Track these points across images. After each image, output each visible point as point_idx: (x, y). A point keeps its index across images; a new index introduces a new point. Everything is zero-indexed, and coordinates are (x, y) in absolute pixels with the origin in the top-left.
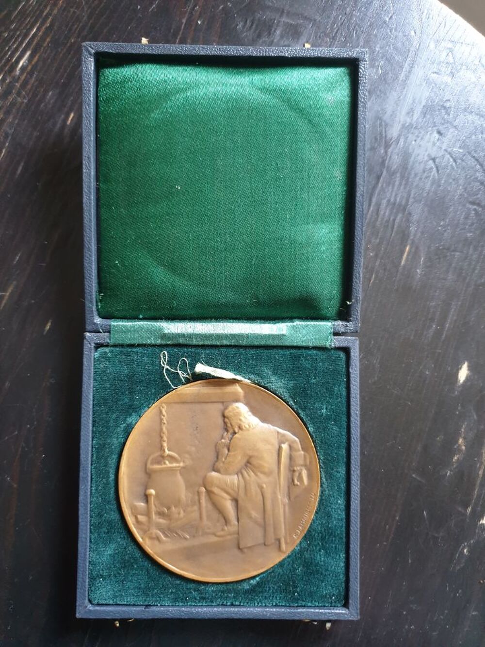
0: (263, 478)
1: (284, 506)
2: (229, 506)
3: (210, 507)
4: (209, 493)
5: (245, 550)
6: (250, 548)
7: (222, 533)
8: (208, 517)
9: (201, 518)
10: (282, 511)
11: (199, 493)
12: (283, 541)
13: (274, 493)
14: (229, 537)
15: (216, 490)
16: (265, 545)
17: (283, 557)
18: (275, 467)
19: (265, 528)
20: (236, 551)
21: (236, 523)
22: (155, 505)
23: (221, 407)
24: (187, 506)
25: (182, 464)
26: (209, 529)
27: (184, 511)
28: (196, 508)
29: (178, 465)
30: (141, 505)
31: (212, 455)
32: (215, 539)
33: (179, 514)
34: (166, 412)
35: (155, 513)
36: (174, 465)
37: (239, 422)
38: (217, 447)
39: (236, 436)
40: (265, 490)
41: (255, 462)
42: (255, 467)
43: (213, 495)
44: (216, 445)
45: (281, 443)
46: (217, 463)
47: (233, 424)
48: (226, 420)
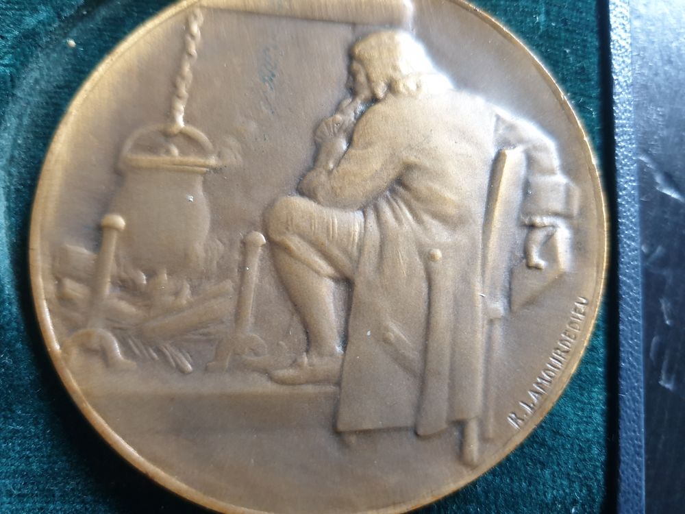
0: (440, 234)
1: (491, 322)
2: (327, 295)
3: (271, 289)
4: (275, 247)
5: (353, 439)
6: (366, 432)
7: (289, 373)
8: (261, 319)
9: (238, 315)
10: (480, 338)
11: (245, 246)
12: (473, 431)
13: (465, 279)
14: (310, 389)
15: (295, 243)
16: (416, 434)
17: (467, 478)
19: (422, 379)
20: (323, 438)
21: (339, 349)
22: (117, 257)
23: (345, 33)
24: (207, 276)
25: (213, 161)
26: (256, 354)
27: (194, 290)
28: (229, 285)
29: (201, 161)
30: (81, 252)
31: (301, 150)
32: (269, 387)
33: (177, 294)
34: (201, 29)
35: (113, 283)
36: (192, 159)
37: (391, 72)
38: (318, 133)
39: (378, 107)
40: (437, 266)
41: (420, 183)
42: (418, 199)
43: (284, 258)
44: (316, 127)
45: (504, 144)
46: (313, 174)
47: (374, 76)
48: (356, 66)
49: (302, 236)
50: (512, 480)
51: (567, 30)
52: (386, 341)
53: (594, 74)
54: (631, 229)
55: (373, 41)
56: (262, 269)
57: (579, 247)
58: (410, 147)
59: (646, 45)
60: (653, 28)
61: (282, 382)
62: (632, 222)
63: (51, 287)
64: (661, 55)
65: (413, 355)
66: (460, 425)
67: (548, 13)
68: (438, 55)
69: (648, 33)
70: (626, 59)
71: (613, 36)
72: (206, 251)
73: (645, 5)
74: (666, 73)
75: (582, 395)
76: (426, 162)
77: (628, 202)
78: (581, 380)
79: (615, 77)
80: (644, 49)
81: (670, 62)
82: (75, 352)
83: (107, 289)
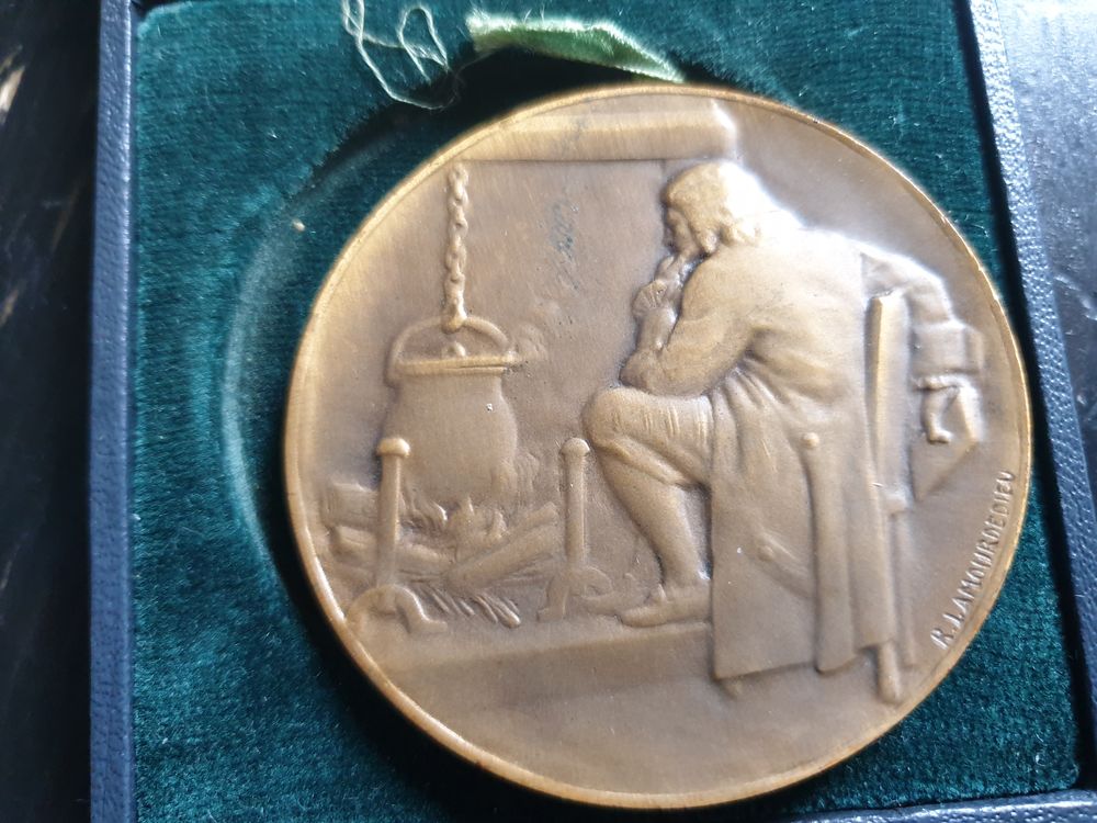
1: (893, 517)
2: (677, 509)
3: (605, 508)
4: (602, 455)
5: (738, 688)
6: (752, 677)
7: (645, 612)
8: (597, 547)
9: (568, 545)
10: (882, 538)
11: (565, 457)
12: (889, 657)
13: (854, 467)
14: (674, 630)
16: (818, 671)
17: (892, 718)
18: (856, 376)
19: (816, 601)
20: (699, 689)
21: (703, 576)
22: (405, 491)
23: (654, 174)
24: (521, 500)
25: (511, 357)
26: (598, 592)
27: (509, 520)
28: (551, 509)
29: (496, 359)
30: (357, 490)
31: (618, 330)
32: (620, 633)
33: (489, 527)
34: (468, 189)
35: (403, 524)
36: (484, 358)
37: (719, 217)
38: (638, 306)
39: (709, 263)
40: (815, 455)
41: (777, 352)
42: (778, 372)
43: (614, 466)
44: (634, 298)
45: (878, 289)
46: (636, 358)
47: (698, 225)
48: (673, 215)
49: (634, 436)
50: (947, 724)
51: (936, 130)
52: (763, 558)
53: (979, 180)
54: (1058, 375)
55: (690, 179)
56: (589, 484)
57: (992, 408)
58: (758, 309)
59: (1042, 127)
60: (1049, 105)
61: (636, 624)
62: (1058, 367)
63: (323, 539)
64: (1066, 139)
65: (801, 571)
66: (873, 652)
67: (907, 111)
68: (776, 185)
69: (1044, 111)
70: (1019, 157)
71: (998, 130)
72: (518, 470)
73: (1034, 75)
74: (1075, 160)
75: (1024, 601)
76: (782, 325)
77: (1048, 342)
78: (1020, 582)
79: (1008, 182)
80: (1042, 134)
81: (1078, 145)
82: (364, 619)
83: (398, 534)
